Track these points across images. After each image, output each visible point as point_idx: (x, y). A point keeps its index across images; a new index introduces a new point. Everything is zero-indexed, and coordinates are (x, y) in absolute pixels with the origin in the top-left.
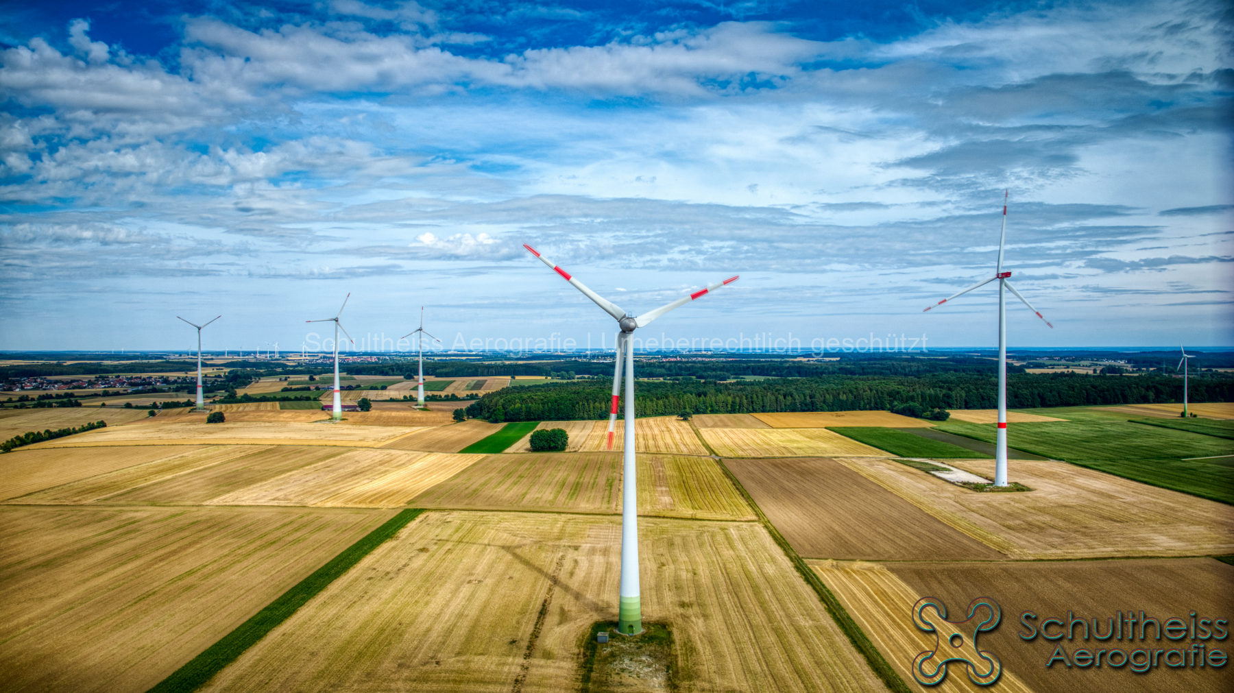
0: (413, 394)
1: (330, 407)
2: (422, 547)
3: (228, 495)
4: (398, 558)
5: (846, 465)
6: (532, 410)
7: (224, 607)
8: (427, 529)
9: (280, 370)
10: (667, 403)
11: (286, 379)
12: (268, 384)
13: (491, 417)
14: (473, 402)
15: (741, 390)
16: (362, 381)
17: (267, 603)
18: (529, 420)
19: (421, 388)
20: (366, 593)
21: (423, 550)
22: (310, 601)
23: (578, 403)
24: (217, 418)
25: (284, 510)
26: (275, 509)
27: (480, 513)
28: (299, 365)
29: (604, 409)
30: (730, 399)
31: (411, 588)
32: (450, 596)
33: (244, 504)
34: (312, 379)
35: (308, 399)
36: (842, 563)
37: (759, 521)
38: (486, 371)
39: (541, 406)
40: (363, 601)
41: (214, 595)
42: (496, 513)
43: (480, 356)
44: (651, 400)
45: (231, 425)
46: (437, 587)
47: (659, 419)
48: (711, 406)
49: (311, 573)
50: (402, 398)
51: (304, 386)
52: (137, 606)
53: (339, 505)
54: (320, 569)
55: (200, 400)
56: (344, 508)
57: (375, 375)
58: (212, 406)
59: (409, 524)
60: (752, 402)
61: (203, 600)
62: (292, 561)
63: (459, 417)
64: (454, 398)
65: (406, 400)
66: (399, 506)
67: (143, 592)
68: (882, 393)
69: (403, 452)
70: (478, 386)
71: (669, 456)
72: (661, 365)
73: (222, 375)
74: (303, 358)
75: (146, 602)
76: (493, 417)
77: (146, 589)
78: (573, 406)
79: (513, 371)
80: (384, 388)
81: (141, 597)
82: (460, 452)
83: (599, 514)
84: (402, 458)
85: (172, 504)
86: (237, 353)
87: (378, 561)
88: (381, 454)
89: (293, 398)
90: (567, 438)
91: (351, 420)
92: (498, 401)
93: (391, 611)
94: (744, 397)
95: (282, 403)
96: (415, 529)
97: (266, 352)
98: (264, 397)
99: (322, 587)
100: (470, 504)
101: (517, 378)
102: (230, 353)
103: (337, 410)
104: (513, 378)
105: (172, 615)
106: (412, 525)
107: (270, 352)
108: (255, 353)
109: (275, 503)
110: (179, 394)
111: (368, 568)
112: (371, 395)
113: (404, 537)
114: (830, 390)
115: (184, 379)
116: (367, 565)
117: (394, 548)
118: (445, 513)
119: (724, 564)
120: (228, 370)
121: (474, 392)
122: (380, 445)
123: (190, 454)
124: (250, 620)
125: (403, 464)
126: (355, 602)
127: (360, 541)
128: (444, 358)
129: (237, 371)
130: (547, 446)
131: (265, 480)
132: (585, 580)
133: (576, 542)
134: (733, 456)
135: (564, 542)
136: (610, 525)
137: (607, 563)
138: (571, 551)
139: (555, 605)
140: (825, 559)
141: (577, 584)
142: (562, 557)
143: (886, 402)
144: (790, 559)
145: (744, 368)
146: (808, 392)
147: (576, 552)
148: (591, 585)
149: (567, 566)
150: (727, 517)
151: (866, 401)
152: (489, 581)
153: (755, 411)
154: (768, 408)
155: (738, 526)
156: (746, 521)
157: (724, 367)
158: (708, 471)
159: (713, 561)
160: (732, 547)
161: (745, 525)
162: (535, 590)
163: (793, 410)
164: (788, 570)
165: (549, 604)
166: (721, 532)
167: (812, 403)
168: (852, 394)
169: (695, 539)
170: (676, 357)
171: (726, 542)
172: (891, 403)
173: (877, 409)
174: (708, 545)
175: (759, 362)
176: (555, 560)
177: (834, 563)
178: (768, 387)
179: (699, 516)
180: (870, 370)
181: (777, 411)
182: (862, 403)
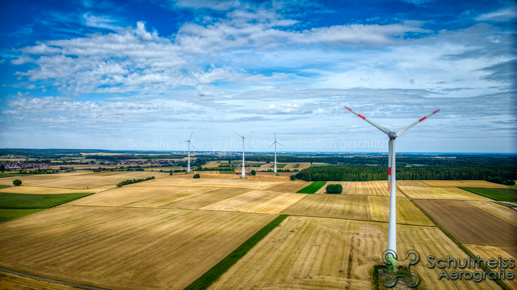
0: (272, 169)
1: (241, 173)
2: (291, 230)
3: (208, 206)
4: (283, 234)
5: (471, 204)
6: (324, 176)
7: (217, 250)
8: (292, 223)
9: (216, 158)
10: (383, 175)
11: (219, 162)
12: (213, 164)
13: (306, 179)
14: (298, 173)
15: (416, 170)
16: (250, 163)
17: (234, 249)
18: (322, 180)
19: (275, 166)
20: (273, 247)
21: (292, 231)
22: (251, 249)
23: (343, 174)
24: (197, 177)
25: (232, 213)
26: (228, 212)
27: (312, 218)
28: (223, 157)
29: (355, 177)
30: (411, 174)
31: (291, 246)
32: (308, 250)
33: (215, 210)
34: (230, 162)
35: (230, 170)
36: (480, 246)
37: (437, 226)
38: (300, 160)
39: (327, 175)
40: (273, 250)
41: (212, 245)
42: (319, 218)
43: (295, 154)
44: (376, 173)
45: (203, 179)
46: (302, 247)
47: (379, 181)
48: (403, 177)
49: (249, 238)
50: (267, 170)
51: (227, 165)
52: (183, 248)
53: (253, 212)
54: (252, 237)
55: (189, 169)
56: (255, 213)
57: (254, 161)
58: (193, 172)
59: (284, 221)
60: (421, 175)
61: (208, 247)
62: (240, 233)
63: (292, 178)
64: (288, 171)
65: (269, 171)
66: (277, 213)
67: (184, 242)
68: (482, 172)
69: (273, 192)
70: (297, 166)
71: (388, 197)
72: (375, 159)
73: (194, 160)
74: (224, 154)
75: (186, 246)
76: (307, 179)
77: (185, 241)
78: (342, 175)
79: (311, 160)
80: (259, 166)
81: (183, 244)
82: (296, 193)
83: (364, 221)
84: (273, 194)
85: (187, 209)
86: (199, 152)
87: (275, 235)
88: (264, 192)
89: (224, 169)
90: (342, 188)
91: (249, 179)
92: (309, 172)
93: (285, 255)
94: (418, 173)
95: (220, 171)
96: (287, 223)
97: (210, 152)
98: (213, 169)
99: (255, 244)
100: (307, 214)
101: (313, 163)
102: (196, 152)
103: (243, 175)
104: (311, 163)
105: (197, 252)
106: (285, 221)
107: (212, 152)
108: (205, 152)
109: (227, 210)
110: (179, 167)
111: (272, 237)
112: (255, 169)
113: (283, 226)
114: (457, 170)
115: (180, 161)
116: (270, 236)
117: (280, 230)
118: (298, 217)
119: (426, 244)
120: (196, 158)
121: (297, 169)
122: (263, 189)
123: (190, 190)
124: (229, 256)
125: (274, 197)
126: (269, 251)
127: (265, 226)
128: (281, 155)
129: (200, 159)
130: (334, 191)
131: (221, 201)
132: (366, 248)
133: (357, 231)
134: (417, 198)
135: (352, 231)
136: (370, 225)
137: (373, 241)
138: (356, 235)
139: (355, 256)
140: (472, 244)
141: (362, 249)
142: (353, 238)
143: (484, 176)
144: (456, 243)
145: (413, 161)
146: (447, 171)
147: (358, 236)
148: (368, 250)
149: (356, 241)
150: (422, 224)
151: (474, 176)
152: (324, 246)
153: (422, 179)
154: (429, 178)
155: (428, 228)
156: (431, 226)
157: (404, 160)
158: (407, 204)
159: (420, 243)
160: (427, 237)
161: (430, 228)
162: (344, 250)
163: (440, 179)
164: (456, 248)
165: (352, 256)
166: (421, 231)
167: (449, 176)
168: (468, 172)
169: (409, 233)
170: (381, 156)
171: (424, 235)
172: (486, 177)
173: (480, 179)
174: (416, 235)
175: (419, 158)
176: (350, 238)
177: (476, 246)
178: (428, 169)
179: (408, 223)
180: (472, 163)
181: (433, 180)
182: (473, 177)
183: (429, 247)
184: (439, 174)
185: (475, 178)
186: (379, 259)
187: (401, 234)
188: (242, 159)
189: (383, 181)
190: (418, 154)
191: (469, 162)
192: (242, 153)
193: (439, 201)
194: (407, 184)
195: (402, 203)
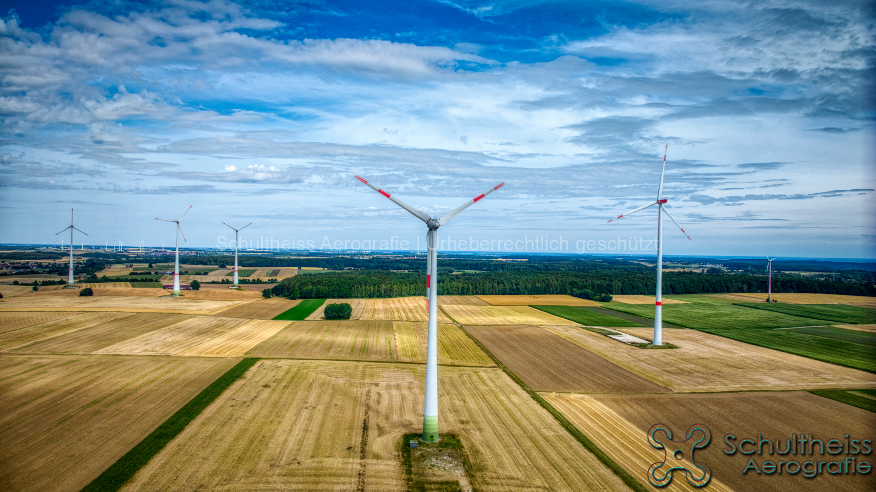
0: (230, 278)
1: (172, 287)
2: (265, 384)
3: (109, 347)
4: (250, 392)
5: (549, 330)
6: (321, 291)
7: (127, 426)
8: (265, 371)
9: (124, 259)
10: (417, 287)
11: (131, 266)
12: (119, 269)
13: (290, 295)
14: (276, 284)
15: (467, 279)
16: (189, 269)
17: (160, 423)
18: (318, 297)
19: (236, 273)
20: (232, 416)
21: (266, 386)
22: (192, 422)
23: (354, 286)
24: (87, 293)
25: (154, 358)
26: (147, 358)
27: (301, 361)
28: (138, 256)
29: (372, 291)
30: (460, 285)
31: (265, 412)
32: (295, 417)
33: (122, 353)
34: (151, 266)
35: (151, 280)
36: (562, 394)
37: (499, 367)
38: (279, 263)
39: (327, 288)
40: (232, 421)
41: (117, 418)
42: (312, 361)
43: (272, 252)
44: (406, 285)
45: (98, 298)
46: (283, 412)
47: (411, 298)
48: (448, 290)
49: (187, 402)
50: (221, 281)
51: (146, 271)
52: (61, 426)
53: (195, 355)
54: (193, 400)
55: (71, 280)
56: (199, 357)
57: (197, 264)
58: (79, 285)
59: (251, 369)
60: (476, 288)
61: (110, 422)
62: (170, 394)
63: (266, 294)
64: (259, 282)
65: (223, 282)
66: (239, 356)
67: (63, 416)
68: (565, 283)
69: (231, 319)
70: (275, 273)
71: (425, 323)
72: (405, 262)
73: (82, 262)
74: (140, 251)
75: (67, 423)
76: (292, 295)
77: (64, 414)
78: (350, 288)
79: (299, 263)
80: (206, 274)
81: (62, 420)
82: (273, 319)
83: (387, 362)
84: (231, 323)
85: (67, 354)
86: (91, 247)
87: (235, 394)
88: (215, 320)
89: (140, 279)
90: (351, 310)
91: (186, 296)
92: (295, 284)
93: (254, 428)
94: (470, 284)
95: (132, 283)
96: (256, 372)
97: (113, 247)
98: (119, 278)
99: (199, 412)
100: (291, 355)
101: (302, 268)
102: (85, 247)
103: (177, 289)
104: (300, 268)
105: (90, 432)
106: (254, 369)
107: (116, 247)
108: (104, 247)
109: (146, 353)
110: (52, 275)
111: (229, 399)
112: (198, 278)
113: (249, 377)
114: (529, 280)
115: (54, 265)
116: (227, 397)
117: (244, 385)
118: (275, 361)
119: (483, 396)
120: (86, 259)
121: (274, 278)
122: (213, 314)
123: (73, 318)
124: (150, 436)
125: (233, 327)
126: (226, 422)
127: (218, 380)
128: (245, 254)
129: (93, 260)
130: (337, 315)
131: (134, 337)
132: (390, 406)
133: (376, 381)
134: (469, 324)
135: (367, 381)
136: (397, 369)
137: (402, 395)
138: (373, 387)
139: (372, 423)
140: (551, 392)
141: (384, 409)
142: (369, 391)
143: (568, 289)
144: (527, 392)
145: (464, 264)
146: (514, 281)
147: (377, 388)
148: (394, 410)
149: (374, 397)
150: (477, 364)
151: (554, 288)
152: (321, 407)
153: (477, 293)
154: (487, 292)
155: (485, 371)
156: (490, 367)
157: (450, 264)
158: (455, 334)
159: (475, 394)
160: (485, 384)
161: (490, 370)
162: (356, 413)
163: (504, 294)
164: (527, 399)
165: (368, 422)
166: (475, 375)
167: (517, 289)
168: (545, 283)
169: (458, 379)
170: (414, 256)
171: (480, 381)
172: (571, 289)
173: (562, 294)
174: (468, 382)
175: (473, 260)
176: (364, 393)
177: (557, 394)
178: (486, 277)
179: (456, 364)
180: (551, 268)
181: (493, 294)
182: (551, 289)
183: (487, 400)
184: (502, 285)
185: (555, 292)
186: (411, 424)
187: (446, 381)
188: (174, 261)
189: (417, 298)
190: (472, 254)
191: (547, 267)
192: (174, 249)
193: (502, 327)
194: (454, 302)
195: (446, 332)
